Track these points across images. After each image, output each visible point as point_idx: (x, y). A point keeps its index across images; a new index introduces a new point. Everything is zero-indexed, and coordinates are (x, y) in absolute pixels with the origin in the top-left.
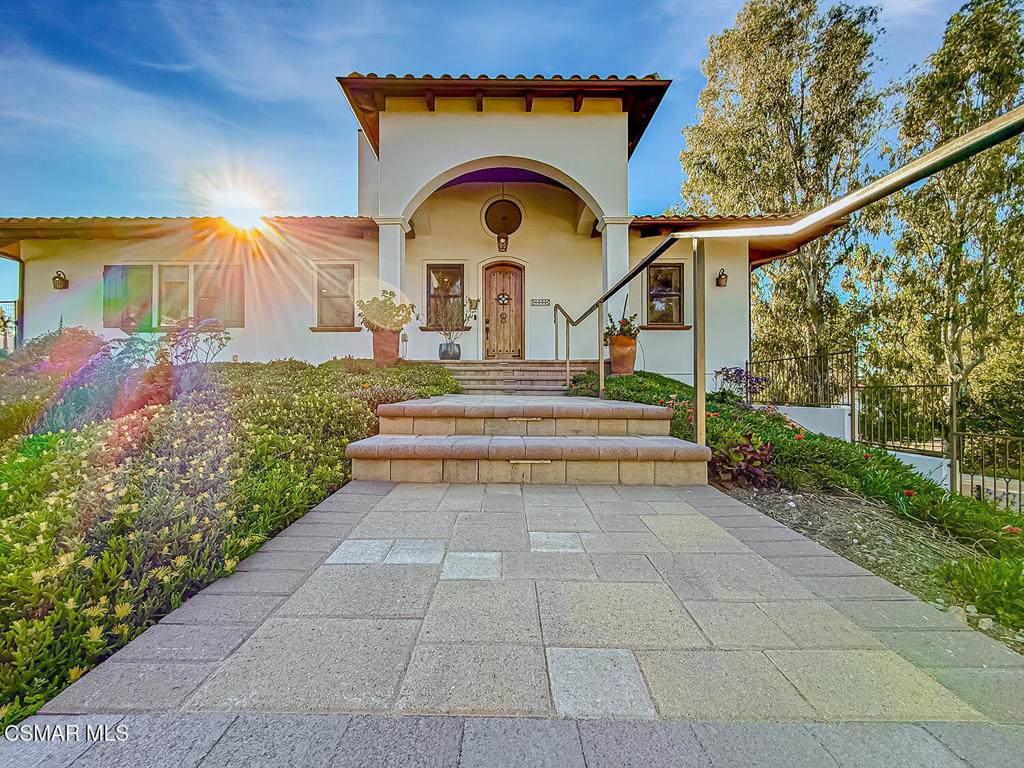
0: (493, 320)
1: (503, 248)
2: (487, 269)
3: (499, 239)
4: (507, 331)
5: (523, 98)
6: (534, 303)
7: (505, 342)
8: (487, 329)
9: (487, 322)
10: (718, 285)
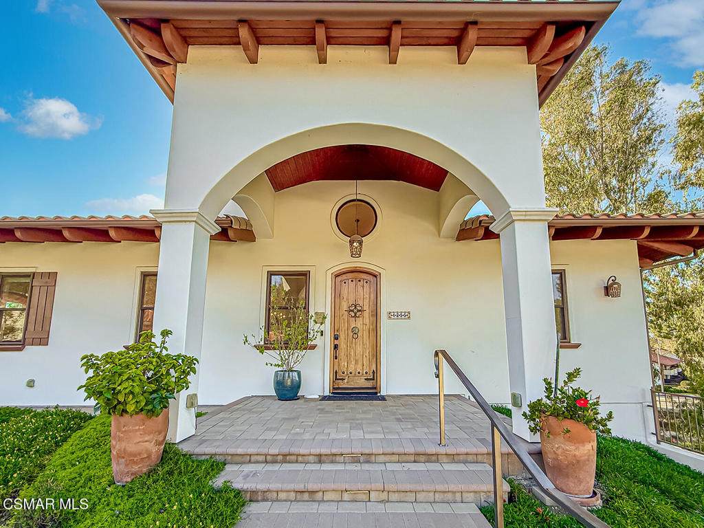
0: (342, 337)
1: (356, 253)
2: (337, 276)
3: (351, 243)
4: (359, 349)
5: (386, 47)
6: (390, 315)
7: (357, 362)
8: (336, 347)
9: (336, 338)
10: (607, 294)
